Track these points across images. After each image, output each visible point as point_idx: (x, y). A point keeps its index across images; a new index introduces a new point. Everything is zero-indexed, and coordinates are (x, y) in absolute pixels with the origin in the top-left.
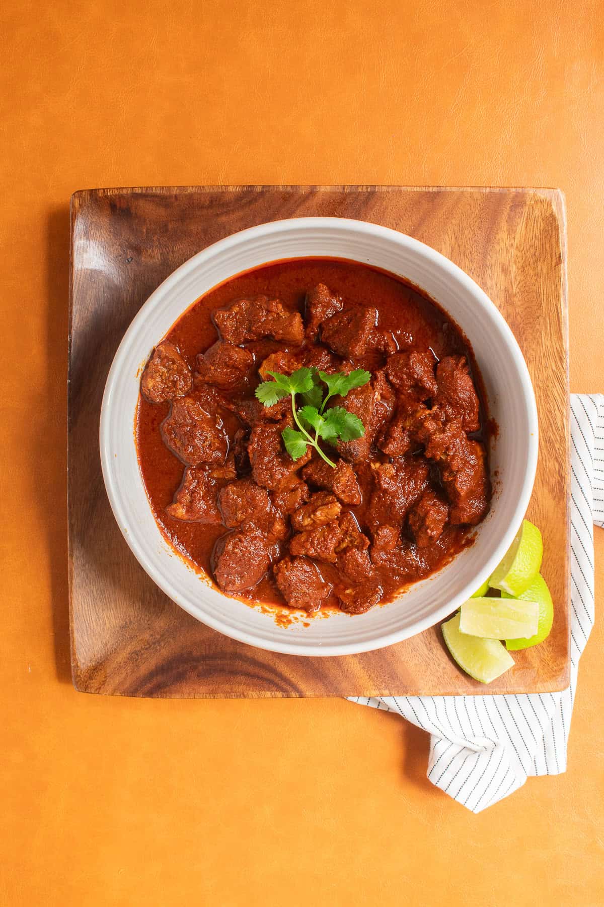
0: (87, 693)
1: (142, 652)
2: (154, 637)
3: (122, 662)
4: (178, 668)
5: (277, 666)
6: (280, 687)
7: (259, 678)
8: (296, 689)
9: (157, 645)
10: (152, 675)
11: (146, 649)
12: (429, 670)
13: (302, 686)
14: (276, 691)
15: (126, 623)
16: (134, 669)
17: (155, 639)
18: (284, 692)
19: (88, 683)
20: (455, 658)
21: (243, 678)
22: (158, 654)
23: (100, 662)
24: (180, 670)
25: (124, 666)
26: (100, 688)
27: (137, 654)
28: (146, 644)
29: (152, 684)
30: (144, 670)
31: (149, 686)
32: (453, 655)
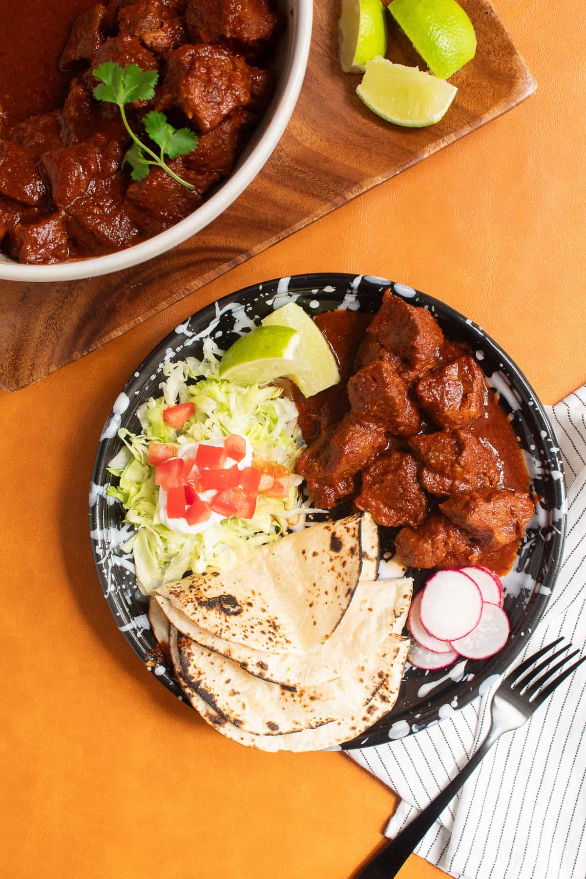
0: (23, 387)
1: (57, 313)
2: (62, 291)
3: (41, 335)
4: (105, 306)
5: (207, 243)
6: (221, 260)
7: (194, 264)
8: (241, 252)
9: (69, 297)
10: (79, 329)
11: (61, 307)
12: (373, 153)
13: (244, 244)
14: (219, 265)
15: (24, 293)
16: (57, 335)
17: (63, 293)
18: (229, 261)
19: (16, 376)
20: (389, 120)
21: (178, 275)
22: (76, 305)
23: (18, 347)
24: (107, 306)
25: (46, 338)
26: (31, 374)
27: (53, 319)
28: (57, 302)
29: (85, 337)
30: (68, 329)
31: (81, 341)
32: (384, 118)
